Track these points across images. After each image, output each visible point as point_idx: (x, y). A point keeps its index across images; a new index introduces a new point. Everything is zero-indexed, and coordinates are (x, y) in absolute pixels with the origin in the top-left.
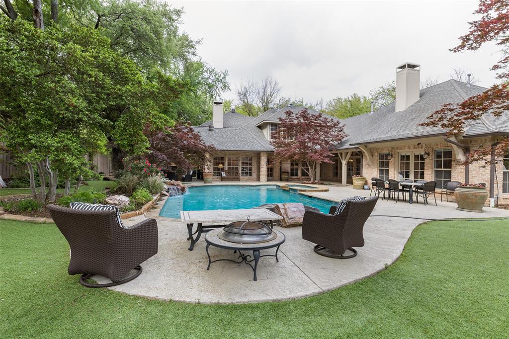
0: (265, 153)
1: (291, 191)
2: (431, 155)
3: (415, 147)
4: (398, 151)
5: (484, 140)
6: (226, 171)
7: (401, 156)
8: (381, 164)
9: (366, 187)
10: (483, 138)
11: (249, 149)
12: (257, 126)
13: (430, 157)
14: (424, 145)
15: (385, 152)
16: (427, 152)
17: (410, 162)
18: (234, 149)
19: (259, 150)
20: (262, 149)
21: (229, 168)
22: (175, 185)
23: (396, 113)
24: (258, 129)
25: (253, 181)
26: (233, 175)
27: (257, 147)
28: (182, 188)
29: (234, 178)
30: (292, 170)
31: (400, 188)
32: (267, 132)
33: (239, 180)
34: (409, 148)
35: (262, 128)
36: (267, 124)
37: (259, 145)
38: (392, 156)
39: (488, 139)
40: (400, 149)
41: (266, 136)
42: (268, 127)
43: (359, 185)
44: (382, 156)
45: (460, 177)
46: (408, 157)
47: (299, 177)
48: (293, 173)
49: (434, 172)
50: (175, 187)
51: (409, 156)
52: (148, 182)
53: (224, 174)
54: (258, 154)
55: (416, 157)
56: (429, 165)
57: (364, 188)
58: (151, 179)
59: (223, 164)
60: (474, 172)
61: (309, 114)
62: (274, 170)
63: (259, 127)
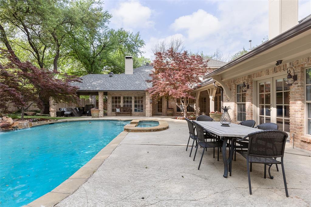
2: (299, 78)
3: (275, 71)
4: (256, 79)
7: (260, 86)
13: (299, 81)
14: (288, 64)
15: (242, 82)
16: (293, 75)
17: (271, 92)
25: (143, 116)
33: (132, 115)
34: (268, 72)
38: (248, 87)
40: (257, 77)
44: (240, 89)
49: (305, 106)
51: (269, 85)
53: (118, 111)
56: (297, 96)
62: (163, 107)
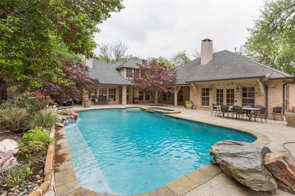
0: (125, 86)
1: (156, 113)
2: (240, 89)
3: (228, 85)
4: (216, 86)
5: (278, 82)
6: (97, 98)
7: (217, 90)
8: (203, 94)
9: (194, 108)
10: (277, 81)
11: (116, 83)
12: (116, 69)
14: (235, 84)
15: (206, 87)
17: (224, 93)
18: (106, 83)
19: (122, 84)
20: (124, 83)
21: (100, 96)
22: (68, 115)
23: (202, 65)
24: (117, 71)
25: (116, 104)
26: (103, 100)
27: (121, 82)
28: (75, 117)
29: (103, 103)
30: (140, 96)
31: (229, 110)
32: (124, 73)
33: (107, 104)
34: (224, 85)
35: (120, 70)
36: (124, 68)
37: (122, 81)
38: (211, 89)
39: (281, 81)
41: (123, 76)
42: (125, 69)
43: (190, 106)
44: (203, 90)
45: (261, 103)
46: (222, 91)
47: (144, 101)
48: (141, 98)
49: (242, 99)
50: (69, 116)
52: (41, 116)
53: (96, 100)
54: (120, 87)
55: (228, 91)
57: (192, 108)
58: (44, 112)
59: (96, 93)
60: (271, 100)
61: (157, 62)
62: (129, 97)
63: (118, 70)
